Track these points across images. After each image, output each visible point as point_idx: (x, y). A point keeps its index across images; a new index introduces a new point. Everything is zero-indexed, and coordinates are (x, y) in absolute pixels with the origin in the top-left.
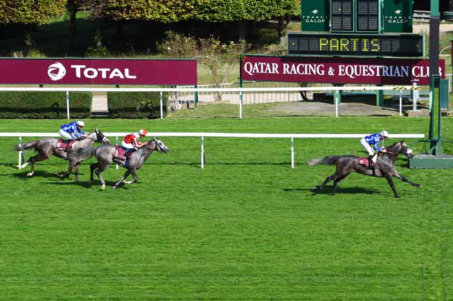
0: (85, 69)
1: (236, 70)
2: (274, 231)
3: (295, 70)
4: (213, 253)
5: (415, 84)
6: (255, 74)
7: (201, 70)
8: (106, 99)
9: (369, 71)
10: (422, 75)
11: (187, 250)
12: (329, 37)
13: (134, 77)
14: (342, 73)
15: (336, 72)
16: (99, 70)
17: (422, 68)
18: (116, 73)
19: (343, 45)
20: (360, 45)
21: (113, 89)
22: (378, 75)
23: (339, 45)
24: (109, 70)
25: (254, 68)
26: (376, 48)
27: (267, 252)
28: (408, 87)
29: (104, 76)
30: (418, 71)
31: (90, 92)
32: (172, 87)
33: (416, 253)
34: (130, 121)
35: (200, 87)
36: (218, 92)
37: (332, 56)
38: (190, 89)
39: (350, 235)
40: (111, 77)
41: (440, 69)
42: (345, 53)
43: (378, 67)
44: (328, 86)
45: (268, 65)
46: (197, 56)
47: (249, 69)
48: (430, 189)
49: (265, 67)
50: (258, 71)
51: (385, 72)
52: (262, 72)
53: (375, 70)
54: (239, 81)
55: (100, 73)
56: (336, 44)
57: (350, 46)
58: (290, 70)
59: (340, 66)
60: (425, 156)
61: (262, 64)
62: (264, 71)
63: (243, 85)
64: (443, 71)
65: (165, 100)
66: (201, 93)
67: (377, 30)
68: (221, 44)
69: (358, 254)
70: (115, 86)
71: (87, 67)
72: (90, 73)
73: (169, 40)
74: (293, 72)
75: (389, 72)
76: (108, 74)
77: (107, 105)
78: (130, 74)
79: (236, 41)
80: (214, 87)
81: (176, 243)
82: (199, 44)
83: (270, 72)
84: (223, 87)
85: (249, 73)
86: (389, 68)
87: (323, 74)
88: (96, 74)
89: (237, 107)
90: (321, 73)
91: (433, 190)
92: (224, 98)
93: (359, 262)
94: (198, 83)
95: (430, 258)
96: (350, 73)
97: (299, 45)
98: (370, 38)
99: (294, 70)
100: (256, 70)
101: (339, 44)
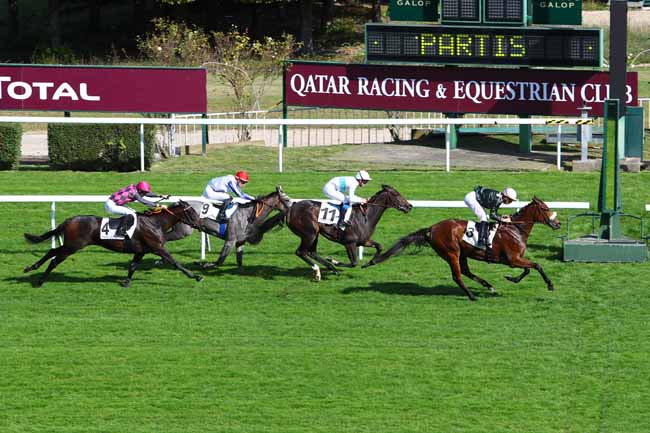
0: (10, 83)
1: (275, 88)
2: (314, 370)
3: (380, 88)
4: (203, 407)
5: (585, 115)
6: (310, 94)
7: (215, 88)
8: (46, 136)
9: (507, 92)
10: (598, 100)
11: (158, 403)
12: (436, 32)
13: (97, 98)
14: (460, 94)
15: (450, 92)
16: (35, 84)
17: (598, 86)
18: (65, 90)
19: (462, 46)
20: (491, 46)
21: (59, 119)
22: (522, 98)
23: (455, 46)
24: (51, 85)
25: (307, 85)
26: (518, 51)
27: (297, 406)
28: (572, 121)
29: (43, 96)
30: (590, 93)
31: (18, 124)
32: (163, 116)
33: (554, 410)
34: (87, 174)
35: (212, 117)
36: (244, 127)
37: (443, 65)
38: (195, 120)
39: (446, 378)
40: (56, 97)
41: (629, 89)
42: (464, 59)
43: (522, 84)
44: (438, 117)
45: (332, 79)
46: (207, 63)
47: (298, 85)
48: (595, 298)
49: (326, 83)
50: (314, 90)
51: (534, 95)
52: (321, 91)
53: (517, 90)
54: (281, 106)
55: (36, 91)
56: (448, 44)
57: (474, 47)
58: (369, 88)
59: (457, 83)
60: (590, 241)
61: (321, 77)
62: (325, 89)
63: (289, 113)
64: (634, 93)
65: (149, 139)
66: (214, 127)
67: (521, 20)
68: (251, 42)
69: (456, 411)
70: (63, 113)
71: (12, 81)
72: (19, 90)
73: (158, 33)
74: (375, 92)
75: (541, 93)
76: (51, 91)
77: (47, 147)
78: (89, 93)
79: (277, 37)
80: (237, 117)
81: (139, 390)
82: (212, 42)
83: (335, 92)
84: (253, 116)
85: (299, 93)
86: (542, 86)
87: (427, 95)
88: (28, 93)
89: (275, 151)
90: (423, 93)
91: (599, 299)
92: (255, 135)
93: (456, 425)
94: (208, 110)
95: (579, 418)
96: (473, 94)
97: (385, 45)
98: (508, 34)
99: (377, 88)
100: (310, 89)
101: (455, 43)
